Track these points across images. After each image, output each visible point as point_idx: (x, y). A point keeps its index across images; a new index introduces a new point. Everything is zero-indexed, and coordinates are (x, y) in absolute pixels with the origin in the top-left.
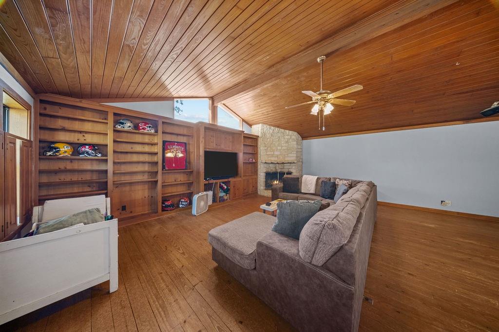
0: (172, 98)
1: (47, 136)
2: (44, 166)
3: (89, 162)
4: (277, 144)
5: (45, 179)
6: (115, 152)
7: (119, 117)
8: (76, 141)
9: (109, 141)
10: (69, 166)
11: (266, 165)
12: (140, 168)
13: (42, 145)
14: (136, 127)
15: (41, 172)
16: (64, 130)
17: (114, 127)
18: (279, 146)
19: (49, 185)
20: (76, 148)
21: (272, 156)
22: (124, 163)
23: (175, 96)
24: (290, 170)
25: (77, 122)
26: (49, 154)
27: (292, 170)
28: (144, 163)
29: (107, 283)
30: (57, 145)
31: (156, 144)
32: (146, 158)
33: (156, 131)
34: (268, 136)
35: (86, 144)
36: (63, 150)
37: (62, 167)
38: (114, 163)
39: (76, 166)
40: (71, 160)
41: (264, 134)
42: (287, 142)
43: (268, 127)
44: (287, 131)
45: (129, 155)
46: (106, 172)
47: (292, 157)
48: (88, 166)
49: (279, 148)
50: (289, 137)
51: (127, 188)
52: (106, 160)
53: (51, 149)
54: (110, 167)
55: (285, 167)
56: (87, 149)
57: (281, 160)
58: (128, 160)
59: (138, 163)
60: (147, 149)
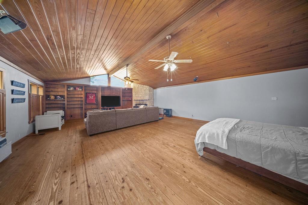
0: (89, 77)
1: (48, 94)
2: (47, 102)
3: (60, 101)
4: (140, 92)
5: (47, 106)
6: (67, 97)
7: (69, 86)
8: (56, 95)
9: (65, 94)
10: (54, 102)
11: (135, 101)
12: (77, 103)
13: (46, 96)
14: (75, 89)
15: (46, 104)
16: (52, 91)
17: (67, 89)
18: (141, 92)
19: (49, 108)
20: (56, 96)
21: (138, 97)
22: (71, 101)
23: (90, 76)
24: (146, 103)
25: (56, 89)
26: (48, 99)
27: (147, 103)
28: (78, 101)
29: (58, 128)
30: (50, 96)
31: (82, 94)
32: (80, 99)
33: (82, 90)
34: (136, 88)
35: (59, 95)
36: (52, 97)
37: (52, 102)
38: (67, 101)
39: (56, 102)
40: (55, 100)
41: (135, 87)
42: (145, 91)
43: (136, 84)
44: (145, 86)
45: (73, 98)
46: (65, 104)
47: (147, 97)
48: (59, 102)
49: (141, 93)
50: (146, 88)
51: (73, 109)
52: (65, 100)
53: (49, 97)
54: (66, 102)
55: (144, 102)
56: (59, 97)
57: (142, 99)
58: (73, 100)
59: (76, 101)
60: (80, 96)
